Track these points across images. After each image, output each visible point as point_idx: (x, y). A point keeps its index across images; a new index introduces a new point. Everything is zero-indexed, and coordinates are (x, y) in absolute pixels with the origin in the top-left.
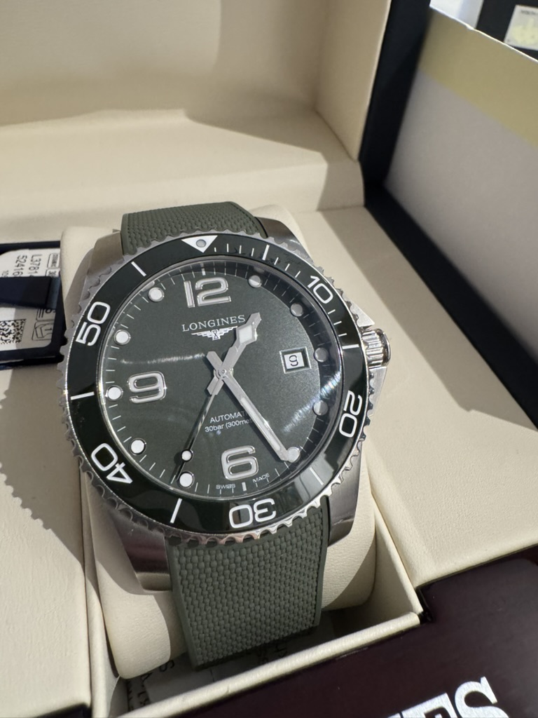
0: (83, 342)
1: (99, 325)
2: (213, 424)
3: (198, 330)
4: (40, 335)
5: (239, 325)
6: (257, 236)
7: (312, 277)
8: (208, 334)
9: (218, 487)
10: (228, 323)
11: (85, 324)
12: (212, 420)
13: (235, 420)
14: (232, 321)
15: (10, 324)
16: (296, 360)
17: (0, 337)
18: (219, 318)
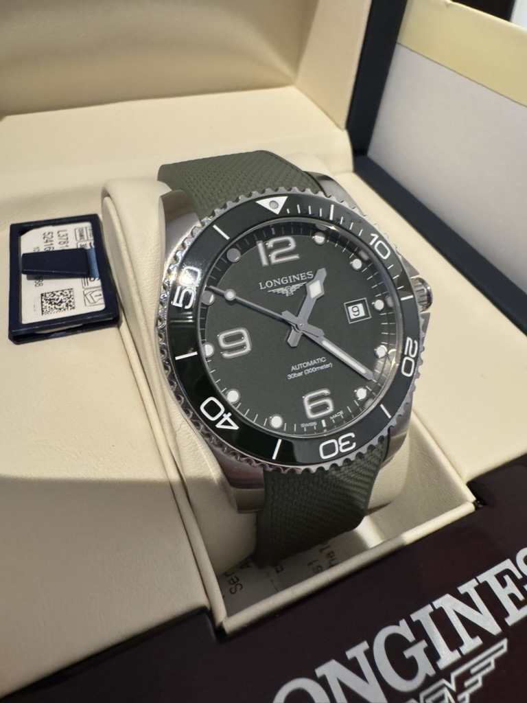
0: (180, 305)
2: (294, 372)
3: (273, 288)
4: (91, 301)
5: (309, 280)
7: (373, 235)
8: (283, 290)
9: (303, 425)
10: (298, 279)
11: (179, 288)
12: (293, 368)
13: (311, 367)
14: (302, 277)
15: (59, 294)
16: (358, 311)
17: (53, 306)
18: (291, 275)
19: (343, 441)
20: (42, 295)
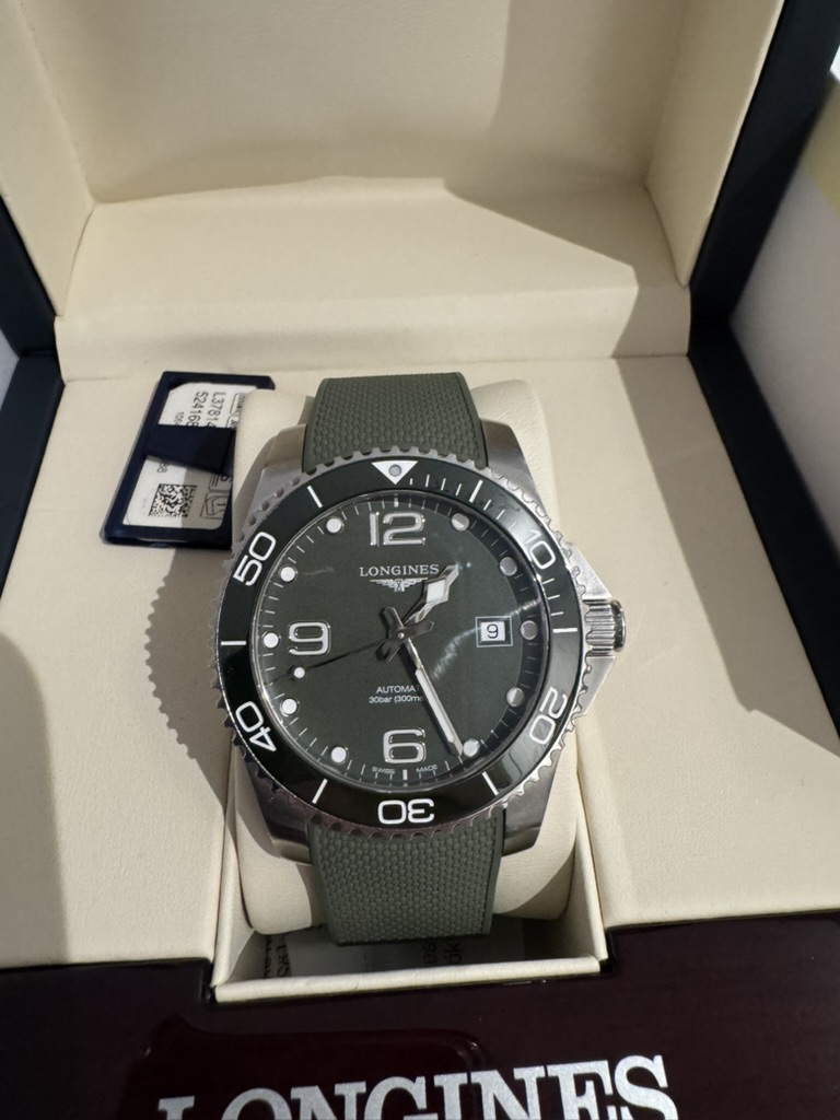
0: (241, 579)
1: (261, 562)
2: (380, 695)
3: (378, 577)
4: (210, 512)
5: (431, 577)
6: (470, 465)
7: (533, 531)
8: (391, 583)
9: (374, 769)
10: (416, 572)
11: (246, 557)
12: (379, 689)
13: (407, 694)
14: (422, 570)
15: (178, 489)
16: (497, 631)
17: (164, 507)
18: (407, 565)
19: (415, 807)
20: (160, 486)
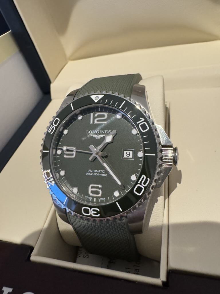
0: (50, 132)
1: (55, 127)
2: (89, 172)
3: (92, 134)
5: (108, 134)
6: (122, 96)
7: (141, 118)
8: (95, 136)
9: (86, 197)
10: (104, 133)
11: (52, 125)
13: (98, 173)
14: (106, 132)
16: (129, 154)
18: (101, 130)
19: (93, 210)
